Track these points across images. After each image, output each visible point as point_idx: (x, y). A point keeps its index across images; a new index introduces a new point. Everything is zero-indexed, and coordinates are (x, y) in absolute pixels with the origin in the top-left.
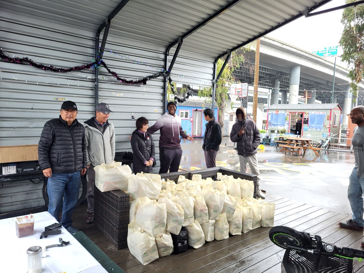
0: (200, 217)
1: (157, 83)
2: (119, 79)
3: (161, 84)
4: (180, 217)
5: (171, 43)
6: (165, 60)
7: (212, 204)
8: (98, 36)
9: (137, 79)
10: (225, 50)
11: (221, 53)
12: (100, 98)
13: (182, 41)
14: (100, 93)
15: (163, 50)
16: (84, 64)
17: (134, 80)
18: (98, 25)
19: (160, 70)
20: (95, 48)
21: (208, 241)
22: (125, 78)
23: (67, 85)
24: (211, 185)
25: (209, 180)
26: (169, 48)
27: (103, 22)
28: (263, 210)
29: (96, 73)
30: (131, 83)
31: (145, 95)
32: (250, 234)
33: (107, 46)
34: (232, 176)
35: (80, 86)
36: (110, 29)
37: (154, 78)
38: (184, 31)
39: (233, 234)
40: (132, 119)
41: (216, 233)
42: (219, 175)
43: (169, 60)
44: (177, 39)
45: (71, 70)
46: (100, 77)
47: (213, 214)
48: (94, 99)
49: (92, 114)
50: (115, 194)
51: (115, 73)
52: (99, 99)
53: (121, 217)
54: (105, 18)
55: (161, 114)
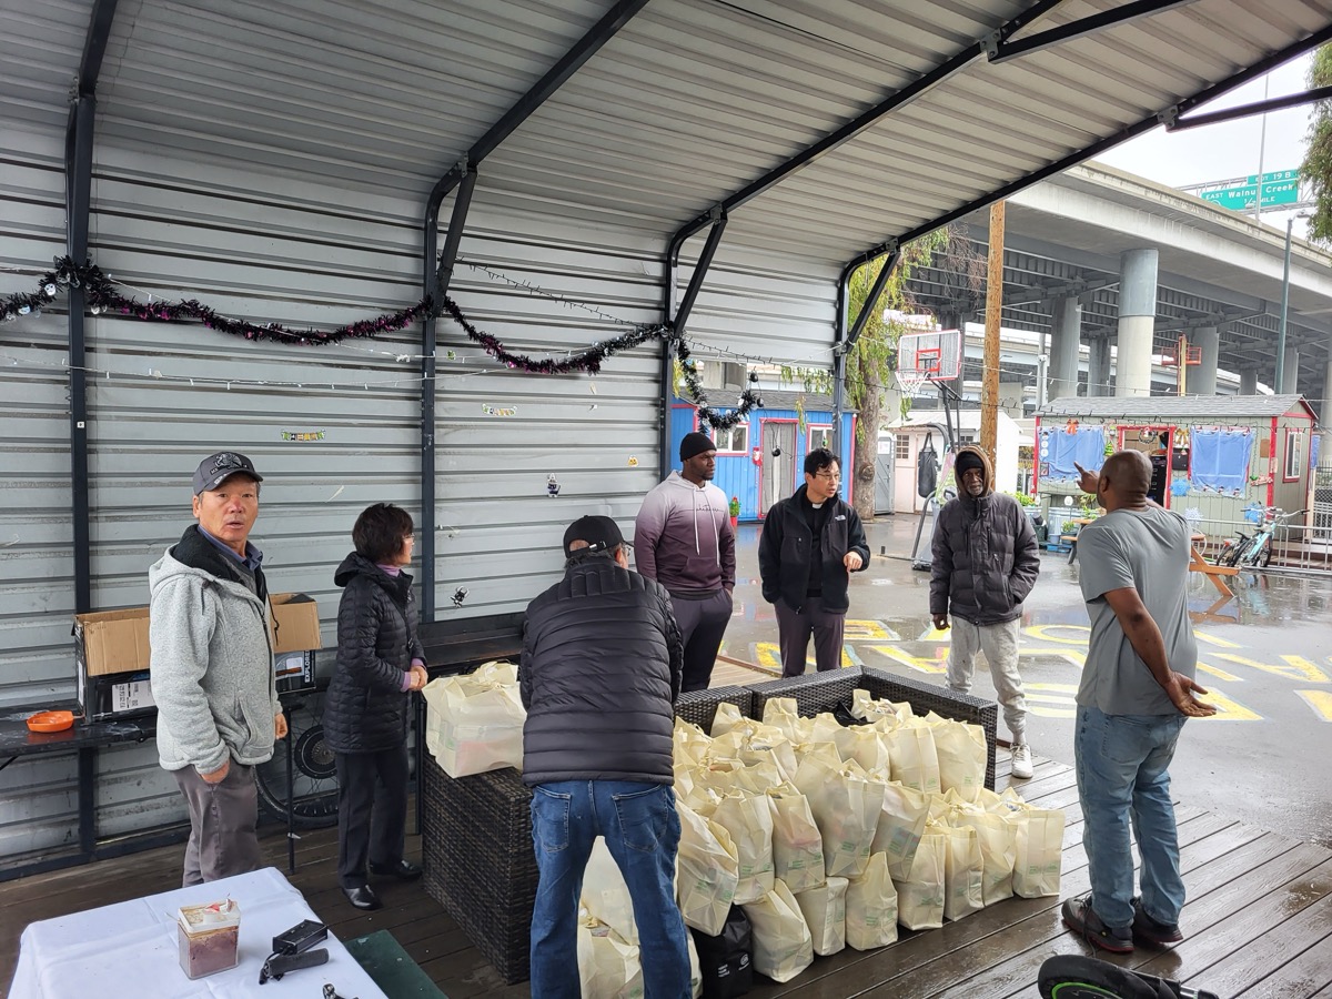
0: (794, 868)
1: (638, 365)
2: (504, 357)
3: (652, 366)
4: (723, 871)
5: (684, 224)
6: (665, 283)
7: (836, 818)
8: (435, 214)
9: (567, 352)
10: (878, 240)
11: (864, 248)
12: (439, 426)
13: (724, 217)
14: (440, 409)
15: (659, 247)
16: (386, 313)
17: (558, 359)
18: (435, 177)
19: (652, 316)
20: (422, 254)
21: (823, 953)
22: (525, 354)
23: (330, 387)
24: (833, 745)
25: (826, 721)
26: (680, 241)
27: (452, 170)
28: (1019, 834)
29: (426, 339)
30: (546, 368)
31: (596, 407)
32: (975, 926)
33: (465, 246)
34: (905, 707)
35: (370, 389)
36: (476, 188)
37: (625, 348)
38: (734, 186)
39: (914, 928)
40: (551, 495)
41: (850, 923)
42: (862, 698)
43: (678, 280)
44: (709, 212)
45: (341, 334)
46: (440, 354)
47: (840, 856)
48: (420, 430)
49: (413, 482)
50: (498, 787)
51: (491, 337)
52: (436, 430)
53: (518, 871)
54: (459, 154)
55: (651, 472)
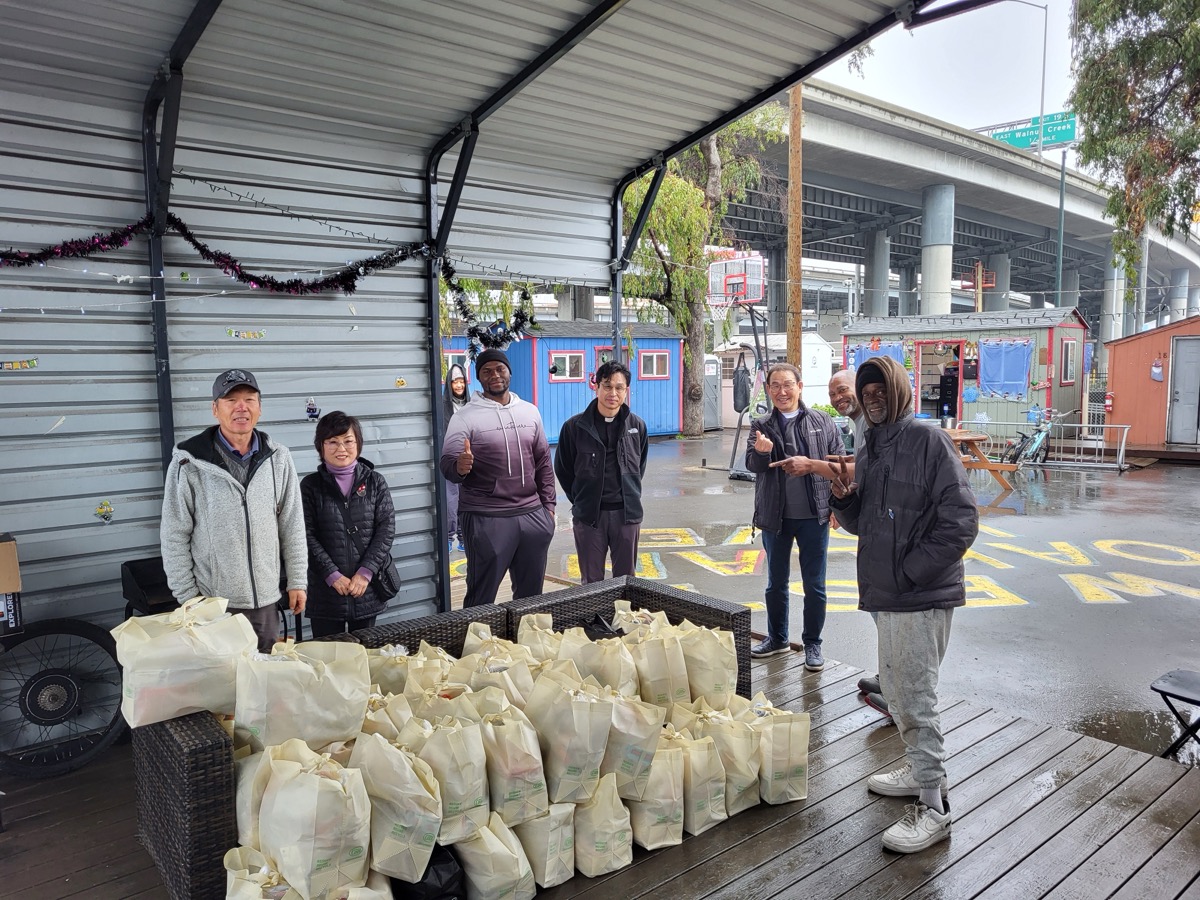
0: (510, 800)
1: (404, 282)
2: (243, 277)
3: (417, 286)
4: (422, 812)
5: (439, 139)
6: (425, 200)
7: (561, 743)
8: (151, 124)
9: (318, 272)
10: (645, 155)
11: (633, 164)
12: (175, 351)
13: (475, 128)
14: (174, 333)
15: (416, 163)
16: (100, 231)
17: (307, 279)
18: (145, 84)
19: (411, 235)
20: (142, 168)
21: (545, 886)
22: (270, 274)
23: (38, 311)
24: (571, 663)
25: (576, 637)
26: (436, 156)
27: (159, 74)
28: (763, 740)
29: (155, 259)
30: (295, 288)
31: (356, 328)
32: (717, 840)
33: (181, 158)
34: (661, 616)
35: (88, 313)
36: (183, 94)
37: (384, 268)
38: (480, 95)
39: (649, 848)
40: (311, 419)
41: (580, 850)
42: (622, 607)
43: (439, 197)
44: (460, 125)
45: (47, 254)
46: (170, 275)
47: (565, 782)
48: (153, 356)
49: (150, 410)
50: (176, 737)
51: (227, 257)
52: (170, 356)
53: (199, 827)
54: (162, 56)
55: (422, 393)
